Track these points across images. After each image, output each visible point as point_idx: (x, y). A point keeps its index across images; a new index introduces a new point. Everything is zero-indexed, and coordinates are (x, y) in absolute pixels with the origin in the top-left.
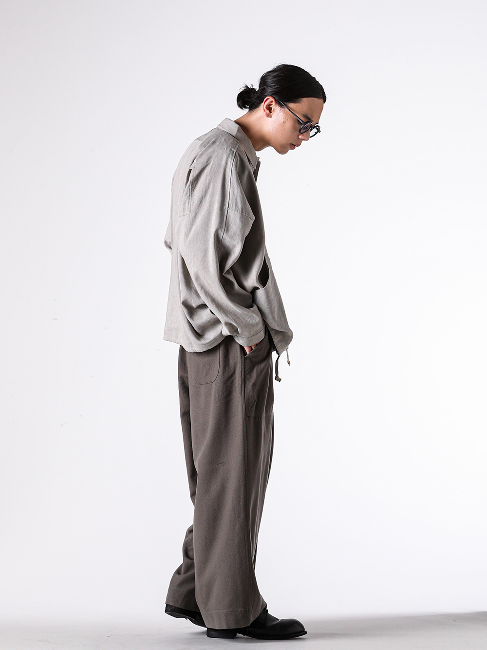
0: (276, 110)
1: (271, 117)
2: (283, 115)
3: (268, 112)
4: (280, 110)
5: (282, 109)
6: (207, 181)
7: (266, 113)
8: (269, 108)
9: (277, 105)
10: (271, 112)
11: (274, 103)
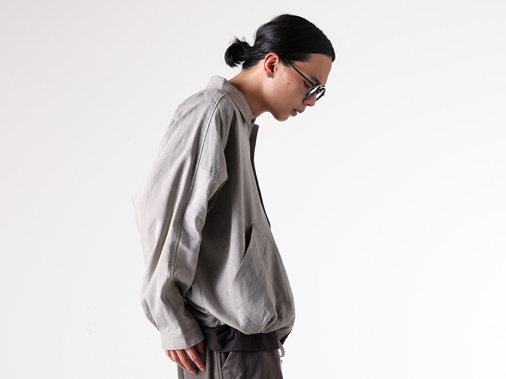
0: (278, 70)
1: (273, 77)
2: (287, 75)
3: (270, 71)
4: (285, 69)
5: (287, 68)
6: (180, 136)
7: (268, 72)
8: (271, 67)
9: (281, 64)
10: (273, 71)
11: (277, 61)
